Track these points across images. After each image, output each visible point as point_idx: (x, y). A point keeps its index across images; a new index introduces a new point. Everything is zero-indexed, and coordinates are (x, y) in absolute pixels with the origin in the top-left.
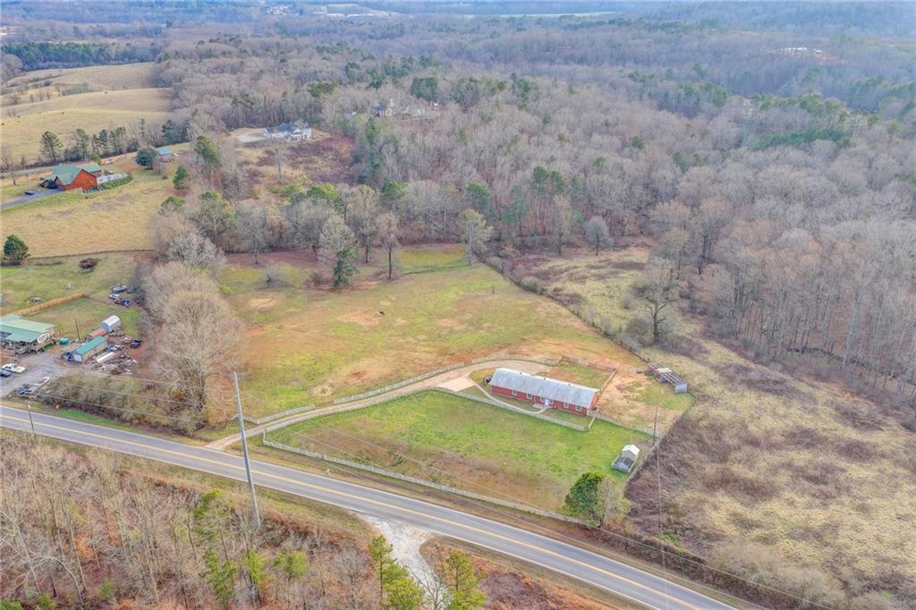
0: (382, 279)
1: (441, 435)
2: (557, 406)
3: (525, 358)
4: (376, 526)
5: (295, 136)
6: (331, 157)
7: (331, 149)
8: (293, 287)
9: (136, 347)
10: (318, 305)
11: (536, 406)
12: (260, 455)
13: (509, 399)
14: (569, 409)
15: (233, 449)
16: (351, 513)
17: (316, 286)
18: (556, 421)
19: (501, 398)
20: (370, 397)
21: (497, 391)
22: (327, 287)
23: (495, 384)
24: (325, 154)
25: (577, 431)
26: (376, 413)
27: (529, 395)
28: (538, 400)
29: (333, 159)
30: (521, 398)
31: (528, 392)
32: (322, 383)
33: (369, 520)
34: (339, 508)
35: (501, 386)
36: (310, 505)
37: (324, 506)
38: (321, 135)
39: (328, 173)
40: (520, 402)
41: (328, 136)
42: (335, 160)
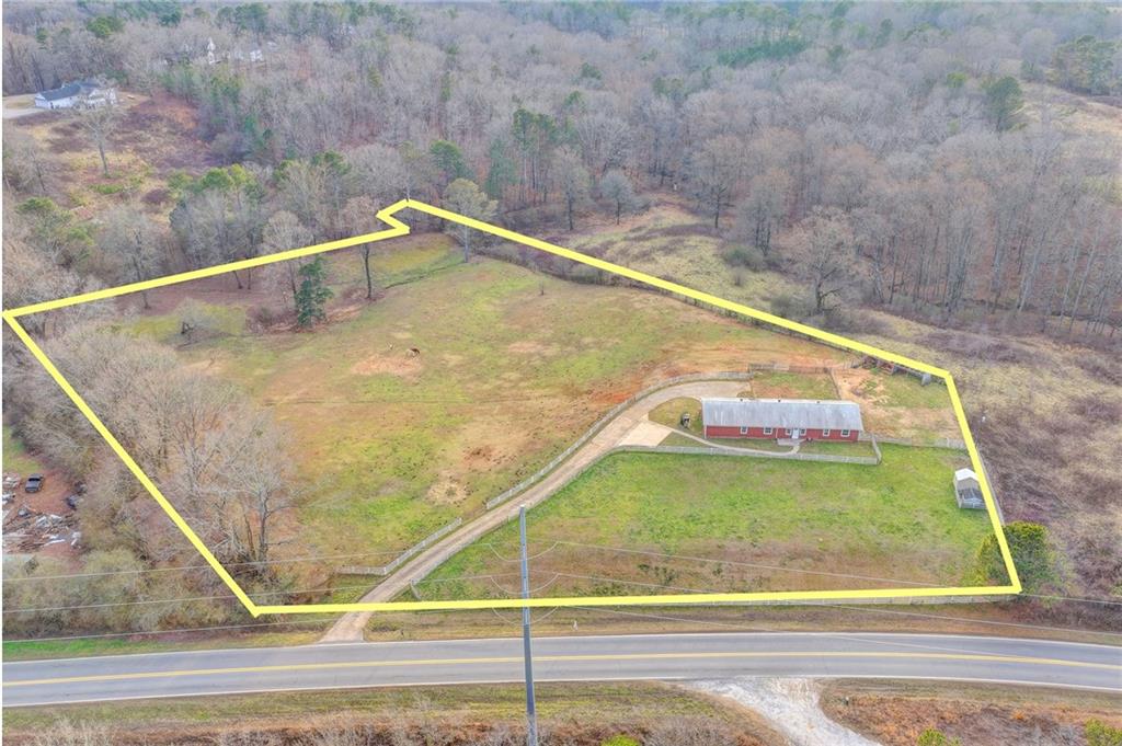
0: (358, 300)
1: (691, 518)
2: (812, 437)
3: (695, 377)
4: (725, 695)
5: (91, 102)
6: (165, 130)
7: (159, 118)
8: (230, 335)
9: (36, 491)
10: (297, 355)
11: (781, 442)
12: (431, 630)
13: (737, 441)
14: (830, 437)
15: (375, 630)
16: (667, 686)
17: (266, 327)
18: (832, 458)
19: (728, 441)
20: (533, 484)
21: (716, 433)
22: (284, 327)
23: (712, 424)
24: (154, 127)
25: (869, 466)
26: (565, 507)
27: (768, 429)
28: (782, 433)
29: (170, 132)
30: (755, 435)
31: (766, 425)
32: (436, 479)
33: (706, 688)
34: (640, 682)
35: (723, 423)
36: (591, 692)
37: (615, 687)
38: (133, 99)
39: (173, 153)
40: (755, 442)
41: (144, 99)
42: (175, 134)
